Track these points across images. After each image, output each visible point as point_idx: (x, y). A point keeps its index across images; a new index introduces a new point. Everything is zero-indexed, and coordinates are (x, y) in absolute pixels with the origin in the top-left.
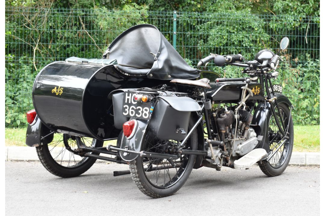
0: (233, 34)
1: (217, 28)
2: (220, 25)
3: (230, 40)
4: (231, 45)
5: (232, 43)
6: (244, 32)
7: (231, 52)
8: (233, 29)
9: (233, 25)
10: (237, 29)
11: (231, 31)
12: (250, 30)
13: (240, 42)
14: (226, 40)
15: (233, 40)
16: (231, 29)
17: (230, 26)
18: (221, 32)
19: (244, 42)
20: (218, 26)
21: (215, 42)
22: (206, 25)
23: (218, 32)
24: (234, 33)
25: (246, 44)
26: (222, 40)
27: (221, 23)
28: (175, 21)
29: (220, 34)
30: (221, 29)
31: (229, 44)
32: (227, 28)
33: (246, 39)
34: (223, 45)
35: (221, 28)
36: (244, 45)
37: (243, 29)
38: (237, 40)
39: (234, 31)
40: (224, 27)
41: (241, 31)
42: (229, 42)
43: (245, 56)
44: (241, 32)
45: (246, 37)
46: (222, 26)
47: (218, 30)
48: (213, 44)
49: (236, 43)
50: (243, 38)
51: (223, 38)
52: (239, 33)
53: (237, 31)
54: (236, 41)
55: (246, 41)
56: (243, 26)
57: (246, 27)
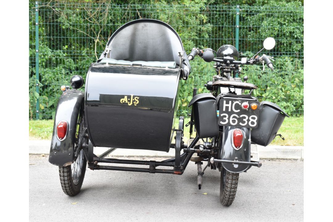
0: (284, 26)
1: (269, 20)
2: (271, 17)
3: (281, 31)
4: (281, 36)
5: (283, 34)
6: (295, 24)
7: (282, 43)
8: (284, 21)
9: (284, 17)
10: (288, 20)
11: (282, 23)
12: (300, 21)
13: (290, 33)
14: (277, 31)
15: (284, 32)
16: (282, 21)
17: (281, 17)
18: (273, 24)
19: (295, 33)
20: (270, 18)
21: (267, 33)
22: (256, 17)
23: (269, 24)
24: (285, 24)
25: (298, 35)
26: (273, 32)
27: (272, 15)
28: (238, 15)
29: (272, 26)
30: (273, 21)
31: (280, 35)
32: (279, 20)
33: (297, 31)
34: (274, 36)
35: (272, 19)
36: (296, 36)
37: (294, 20)
38: (289, 31)
39: (285, 23)
40: (275, 18)
41: (292, 22)
42: (280, 33)
43: (296, 46)
44: (292, 24)
45: (297, 28)
46: (273, 18)
47: (269, 22)
48: (265, 35)
49: (287, 34)
50: (294, 29)
51: (274, 29)
52: (290, 24)
53: (288, 22)
54: (287, 32)
55: (297, 32)
56: (294, 18)
57: (297, 19)
